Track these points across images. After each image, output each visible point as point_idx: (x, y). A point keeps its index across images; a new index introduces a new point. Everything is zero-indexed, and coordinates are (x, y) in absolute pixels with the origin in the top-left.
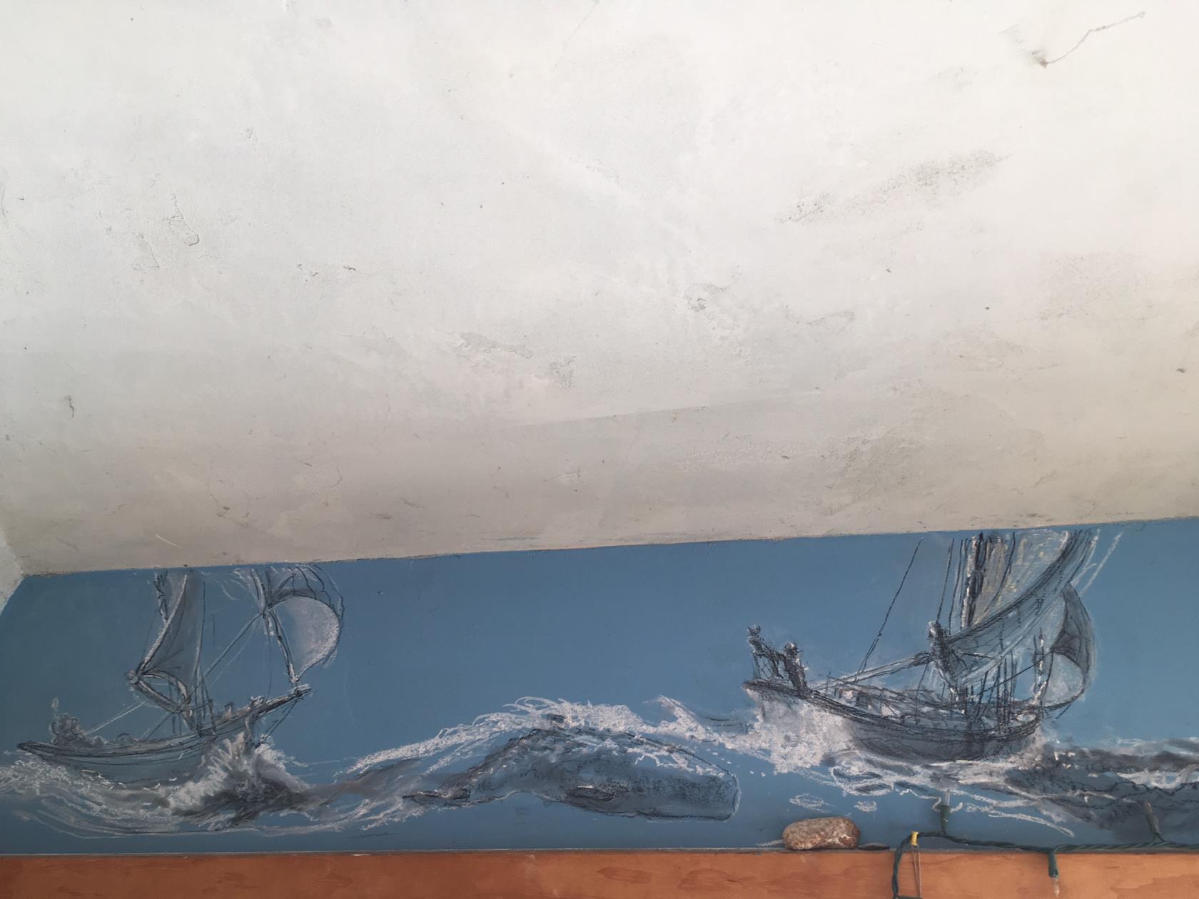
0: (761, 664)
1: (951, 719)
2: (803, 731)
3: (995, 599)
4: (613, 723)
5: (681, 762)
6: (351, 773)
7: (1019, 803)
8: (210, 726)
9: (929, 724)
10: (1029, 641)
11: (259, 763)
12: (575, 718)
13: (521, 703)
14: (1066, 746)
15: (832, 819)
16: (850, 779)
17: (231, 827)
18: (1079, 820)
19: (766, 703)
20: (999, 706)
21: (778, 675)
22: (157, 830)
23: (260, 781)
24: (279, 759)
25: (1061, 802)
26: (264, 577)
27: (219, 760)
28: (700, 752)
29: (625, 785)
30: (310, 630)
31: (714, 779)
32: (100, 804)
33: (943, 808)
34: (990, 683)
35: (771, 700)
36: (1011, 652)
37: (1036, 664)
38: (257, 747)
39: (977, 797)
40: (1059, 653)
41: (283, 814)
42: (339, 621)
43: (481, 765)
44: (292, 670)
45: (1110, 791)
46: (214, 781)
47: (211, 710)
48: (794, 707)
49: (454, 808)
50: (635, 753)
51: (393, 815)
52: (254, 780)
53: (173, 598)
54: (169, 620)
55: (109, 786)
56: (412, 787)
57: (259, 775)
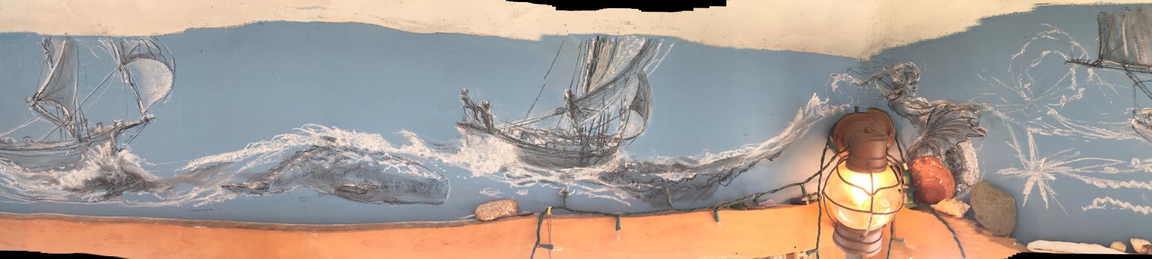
0: (467, 112)
1: (573, 145)
2: (490, 152)
3: (602, 77)
4: (370, 145)
5: (414, 171)
6: (185, 170)
7: (604, 189)
8: (87, 136)
9: (561, 148)
10: (619, 102)
11: (122, 161)
12: (344, 140)
13: (305, 128)
14: (632, 160)
15: (504, 201)
16: (515, 178)
17: (104, 200)
18: (634, 198)
19: (469, 137)
20: (599, 138)
21: (477, 119)
22: (53, 199)
23: (123, 173)
24: (136, 160)
25: (627, 189)
26: (120, 46)
27: (95, 158)
28: (427, 165)
29: (376, 184)
30: (153, 80)
31: (434, 180)
32: (14, 181)
33: (565, 193)
34: (595, 125)
35: (472, 134)
36: (608, 108)
37: (621, 115)
38: (120, 151)
39: (583, 187)
40: (633, 109)
41: (140, 193)
42: (173, 74)
43: (277, 168)
44: (141, 105)
45: (651, 182)
46: (91, 171)
47: (87, 126)
48: (485, 139)
49: (258, 195)
50: (384, 165)
51: (216, 198)
52: (119, 172)
53: (56, 54)
54: (54, 68)
55: (19, 170)
56: (227, 180)
57: (122, 169)
